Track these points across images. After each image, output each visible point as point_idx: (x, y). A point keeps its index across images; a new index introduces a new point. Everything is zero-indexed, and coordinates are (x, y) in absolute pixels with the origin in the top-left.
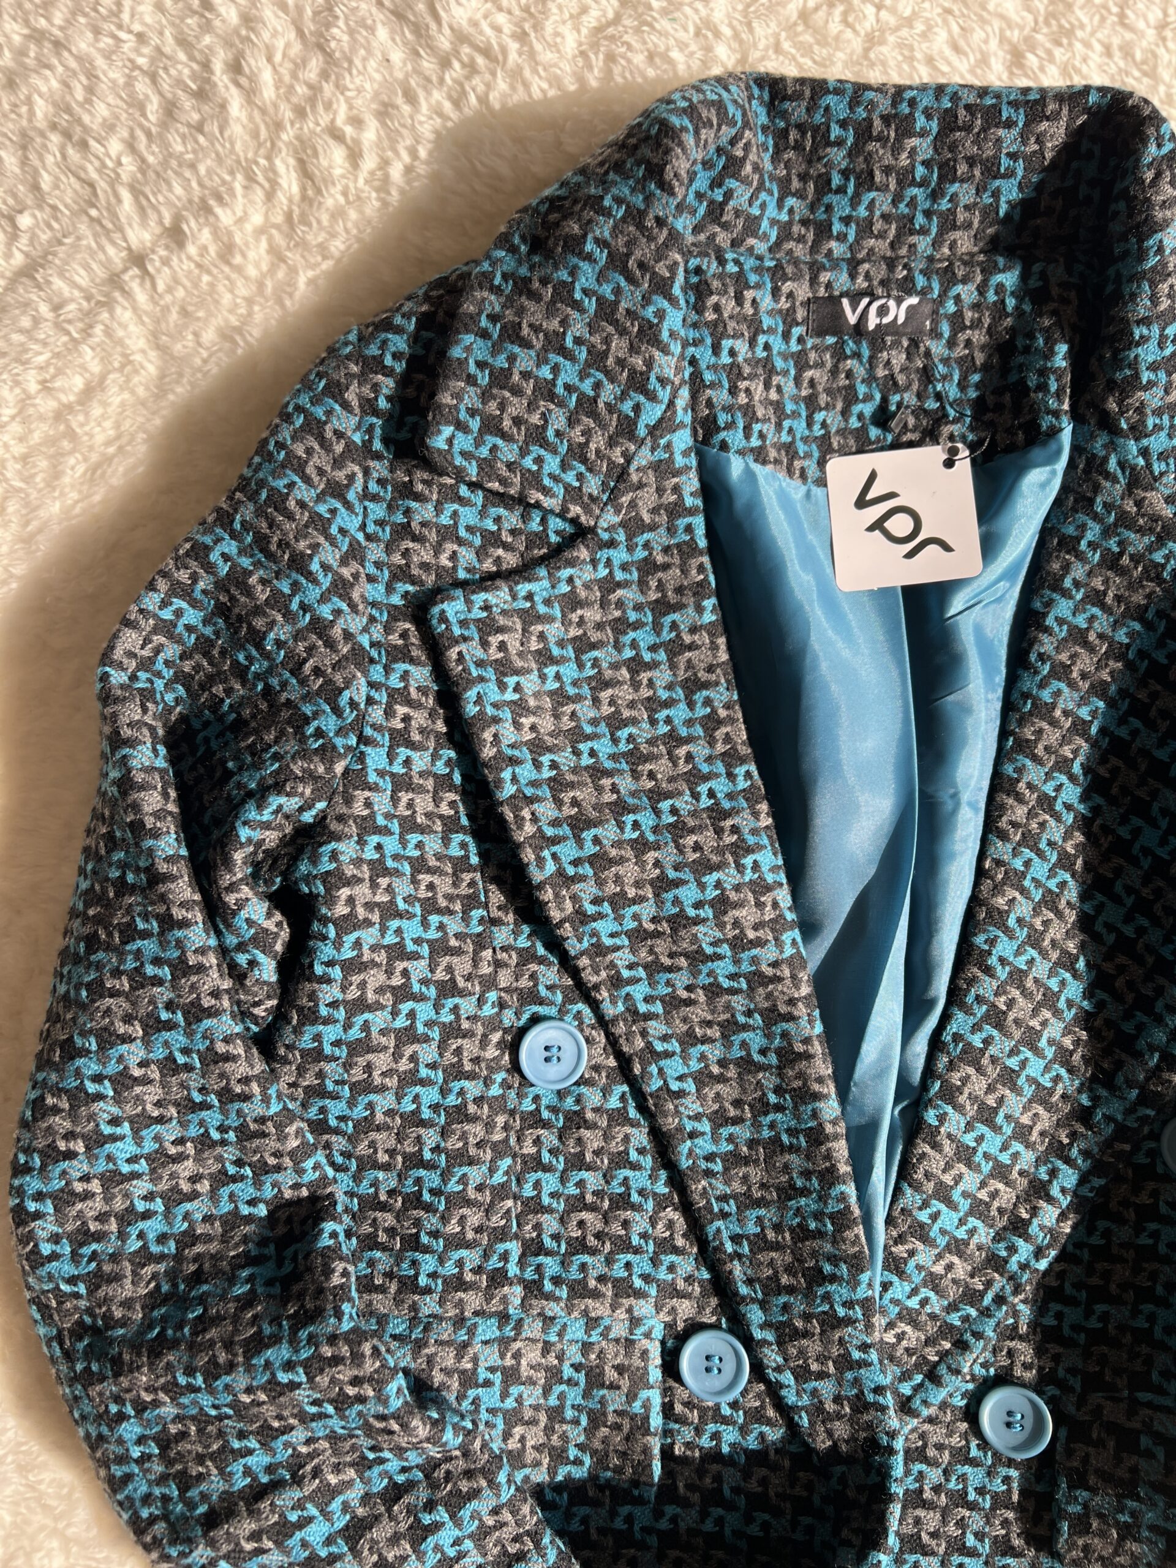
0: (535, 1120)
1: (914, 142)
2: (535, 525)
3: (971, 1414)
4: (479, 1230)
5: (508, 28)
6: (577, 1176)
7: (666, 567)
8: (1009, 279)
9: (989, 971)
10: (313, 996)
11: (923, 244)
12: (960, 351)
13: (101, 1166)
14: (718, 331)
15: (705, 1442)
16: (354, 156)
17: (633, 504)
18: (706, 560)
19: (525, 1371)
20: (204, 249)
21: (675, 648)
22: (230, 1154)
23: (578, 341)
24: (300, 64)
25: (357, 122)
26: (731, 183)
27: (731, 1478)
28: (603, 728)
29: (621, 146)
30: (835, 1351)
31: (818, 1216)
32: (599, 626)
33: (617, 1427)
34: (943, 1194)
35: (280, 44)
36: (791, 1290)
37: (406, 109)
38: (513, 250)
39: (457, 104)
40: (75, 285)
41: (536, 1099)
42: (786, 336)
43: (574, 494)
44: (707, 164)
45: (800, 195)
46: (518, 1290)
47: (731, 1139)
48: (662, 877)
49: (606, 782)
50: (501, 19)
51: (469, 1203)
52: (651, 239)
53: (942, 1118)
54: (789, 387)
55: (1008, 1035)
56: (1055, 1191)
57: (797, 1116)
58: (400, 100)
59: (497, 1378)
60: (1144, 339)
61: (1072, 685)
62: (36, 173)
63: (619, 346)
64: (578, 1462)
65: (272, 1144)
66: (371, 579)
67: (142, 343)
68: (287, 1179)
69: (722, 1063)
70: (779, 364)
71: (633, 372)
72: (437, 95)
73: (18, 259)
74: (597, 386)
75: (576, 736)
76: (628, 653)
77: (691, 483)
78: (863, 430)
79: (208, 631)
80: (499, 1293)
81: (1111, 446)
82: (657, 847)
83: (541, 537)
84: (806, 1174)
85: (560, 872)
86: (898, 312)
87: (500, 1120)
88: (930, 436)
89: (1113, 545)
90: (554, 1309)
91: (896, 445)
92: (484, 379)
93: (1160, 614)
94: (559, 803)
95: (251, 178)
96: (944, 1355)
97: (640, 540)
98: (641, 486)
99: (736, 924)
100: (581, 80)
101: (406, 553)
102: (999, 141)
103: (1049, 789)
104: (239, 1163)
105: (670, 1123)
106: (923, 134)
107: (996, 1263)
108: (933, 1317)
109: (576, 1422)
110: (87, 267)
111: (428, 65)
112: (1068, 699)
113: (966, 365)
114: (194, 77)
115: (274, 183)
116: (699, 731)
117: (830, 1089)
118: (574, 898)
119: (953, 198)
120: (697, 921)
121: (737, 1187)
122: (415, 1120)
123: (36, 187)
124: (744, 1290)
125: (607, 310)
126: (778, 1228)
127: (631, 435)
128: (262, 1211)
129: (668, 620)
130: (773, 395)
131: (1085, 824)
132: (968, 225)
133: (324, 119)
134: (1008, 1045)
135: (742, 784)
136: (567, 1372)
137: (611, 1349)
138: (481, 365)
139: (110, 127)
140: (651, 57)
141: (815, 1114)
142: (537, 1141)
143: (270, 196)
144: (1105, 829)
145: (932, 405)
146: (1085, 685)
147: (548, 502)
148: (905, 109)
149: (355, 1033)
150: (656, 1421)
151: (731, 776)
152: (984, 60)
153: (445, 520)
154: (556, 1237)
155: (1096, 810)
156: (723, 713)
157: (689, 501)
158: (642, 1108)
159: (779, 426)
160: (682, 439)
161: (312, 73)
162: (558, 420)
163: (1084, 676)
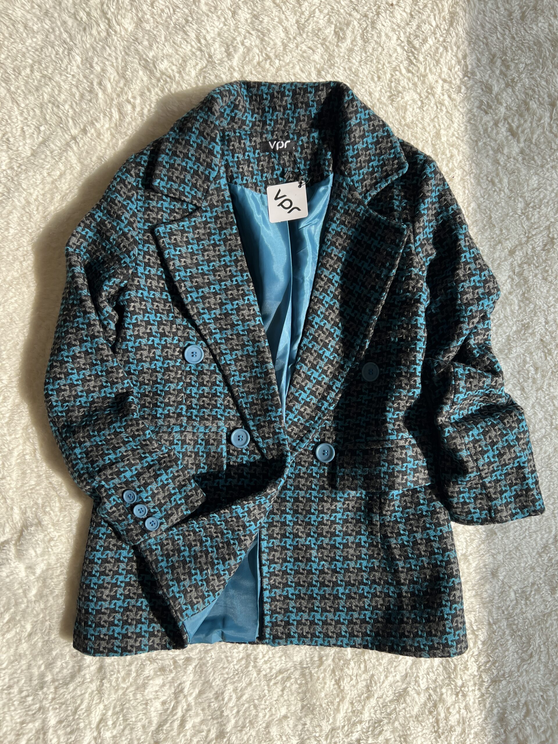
0: (189, 373)
1: (285, 98)
2: (185, 207)
3: (314, 452)
4: (174, 402)
5: (176, 70)
6: (202, 388)
7: (222, 217)
8: (315, 135)
9: (313, 326)
10: (125, 333)
11: (293, 126)
12: (304, 155)
13: (69, 382)
14: (233, 152)
15: (239, 460)
16: (134, 107)
17: (211, 200)
18: (233, 215)
19: (188, 441)
20: (92, 134)
21: (225, 240)
22: (104, 379)
23: (192, 155)
24: (118, 82)
25: (134, 98)
26: (236, 111)
27: (246, 470)
28: (205, 263)
29: (202, 103)
30: (272, 430)
31: (267, 395)
32: (204, 234)
33: (214, 457)
34: (302, 388)
35: (112, 77)
36: (260, 415)
37: (148, 94)
38: (175, 131)
39: (162, 92)
40: (56, 146)
41: (190, 367)
42: (254, 153)
43: (194, 197)
44: (229, 106)
45: (258, 113)
46: (185, 418)
47: (244, 377)
48: (222, 302)
49: (206, 277)
50: (174, 68)
51: (171, 394)
52: (209, 127)
53: (301, 367)
54: (256, 167)
55: (319, 344)
56: (334, 388)
57: (262, 369)
58: (146, 91)
59: (180, 443)
60: (348, 150)
61: (337, 247)
62: (45, 115)
63: (203, 156)
64: (204, 468)
65: (115, 375)
66: (139, 222)
67: (75, 161)
68: (120, 386)
69: (242, 356)
70: (252, 160)
71: (207, 163)
72: (156, 89)
73: (41, 139)
74: (198, 167)
75: (197, 265)
76: (212, 242)
77: (227, 193)
78: (278, 178)
79: (95, 238)
80: (180, 419)
81: (344, 180)
82: (220, 294)
83: (186, 210)
84: (264, 384)
85: (193, 301)
86: (284, 145)
87: (180, 372)
88: (296, 179)
89: (346, 207)
90: (195, 424)
91: (287, 182)
92: (168, 166)
93: (359, 226)
94: (192, 282)
95: (105, 114)
96: (305, 435)
97: (214, 210)
98: (213, 194)
99: (243, 315)
100: (196, 84)
101: (148, 215)
102: (308, 97)
103: (331, 277)
104: (106, 382)
105: (228, 372)
106: (288, 96)
107: (318, 408)
108: (301, 424)
109: (203, 456)
110: (60, 141)
111: (154, 81)
112: (336, 251)
113: (306, 159)
114: (88, 86)
115: (111, 116)
116: (233, 263)
117: (271, 361)
118: (197, 308)
119: (299, 113)
120: (232, 314)
121: (246, 389)
122: (155, 371)
123: (45, 119)
124: (248, 417)
125: (199, 146)
126: (257, 399)
127: (209, 180)
128: (113, 396)
129: (223, 232)
130: (250, 169)
131: (341, 286)
132: (304, 120)
133: (125, 97)
134: (319, 347)
135: (245, 278)
136: (200, 441)
137: (211, 434)
138: (167, 163)
139: (65, 101)
140: (216, 76)
141: (266, 368)
142: (191, 379)
143: (110, 119)
144: (347, 287)
145: (297, 171)
146: (340, 247)
147: (187, 200)
148: (282, 89)
149: (137, 344)
150: (225, 454)
151: (242, 276)
152: (310, 74)
153: (159, 205)
154: (196, 405)
155: (344, 283)
156: (240, 258)
157: (227, 199)
158: (220, 370)
159: (252, 178)
160: (223, 181)
161: (121, 84)
162: (188, 177)
163: (340, 245)
